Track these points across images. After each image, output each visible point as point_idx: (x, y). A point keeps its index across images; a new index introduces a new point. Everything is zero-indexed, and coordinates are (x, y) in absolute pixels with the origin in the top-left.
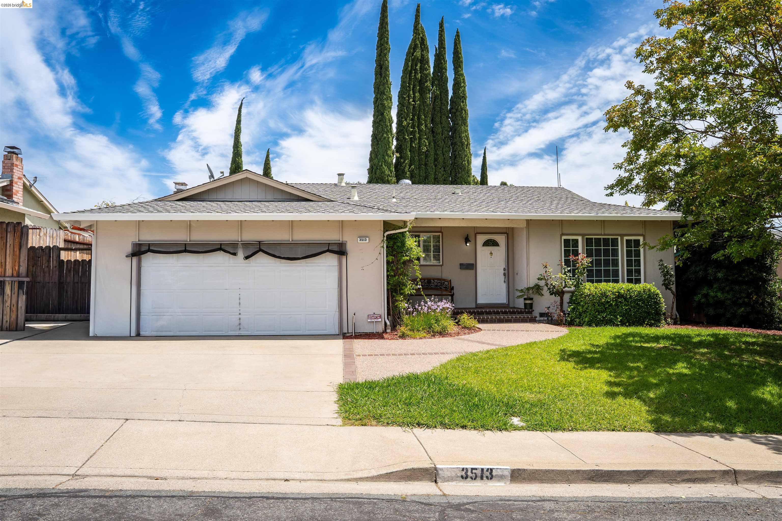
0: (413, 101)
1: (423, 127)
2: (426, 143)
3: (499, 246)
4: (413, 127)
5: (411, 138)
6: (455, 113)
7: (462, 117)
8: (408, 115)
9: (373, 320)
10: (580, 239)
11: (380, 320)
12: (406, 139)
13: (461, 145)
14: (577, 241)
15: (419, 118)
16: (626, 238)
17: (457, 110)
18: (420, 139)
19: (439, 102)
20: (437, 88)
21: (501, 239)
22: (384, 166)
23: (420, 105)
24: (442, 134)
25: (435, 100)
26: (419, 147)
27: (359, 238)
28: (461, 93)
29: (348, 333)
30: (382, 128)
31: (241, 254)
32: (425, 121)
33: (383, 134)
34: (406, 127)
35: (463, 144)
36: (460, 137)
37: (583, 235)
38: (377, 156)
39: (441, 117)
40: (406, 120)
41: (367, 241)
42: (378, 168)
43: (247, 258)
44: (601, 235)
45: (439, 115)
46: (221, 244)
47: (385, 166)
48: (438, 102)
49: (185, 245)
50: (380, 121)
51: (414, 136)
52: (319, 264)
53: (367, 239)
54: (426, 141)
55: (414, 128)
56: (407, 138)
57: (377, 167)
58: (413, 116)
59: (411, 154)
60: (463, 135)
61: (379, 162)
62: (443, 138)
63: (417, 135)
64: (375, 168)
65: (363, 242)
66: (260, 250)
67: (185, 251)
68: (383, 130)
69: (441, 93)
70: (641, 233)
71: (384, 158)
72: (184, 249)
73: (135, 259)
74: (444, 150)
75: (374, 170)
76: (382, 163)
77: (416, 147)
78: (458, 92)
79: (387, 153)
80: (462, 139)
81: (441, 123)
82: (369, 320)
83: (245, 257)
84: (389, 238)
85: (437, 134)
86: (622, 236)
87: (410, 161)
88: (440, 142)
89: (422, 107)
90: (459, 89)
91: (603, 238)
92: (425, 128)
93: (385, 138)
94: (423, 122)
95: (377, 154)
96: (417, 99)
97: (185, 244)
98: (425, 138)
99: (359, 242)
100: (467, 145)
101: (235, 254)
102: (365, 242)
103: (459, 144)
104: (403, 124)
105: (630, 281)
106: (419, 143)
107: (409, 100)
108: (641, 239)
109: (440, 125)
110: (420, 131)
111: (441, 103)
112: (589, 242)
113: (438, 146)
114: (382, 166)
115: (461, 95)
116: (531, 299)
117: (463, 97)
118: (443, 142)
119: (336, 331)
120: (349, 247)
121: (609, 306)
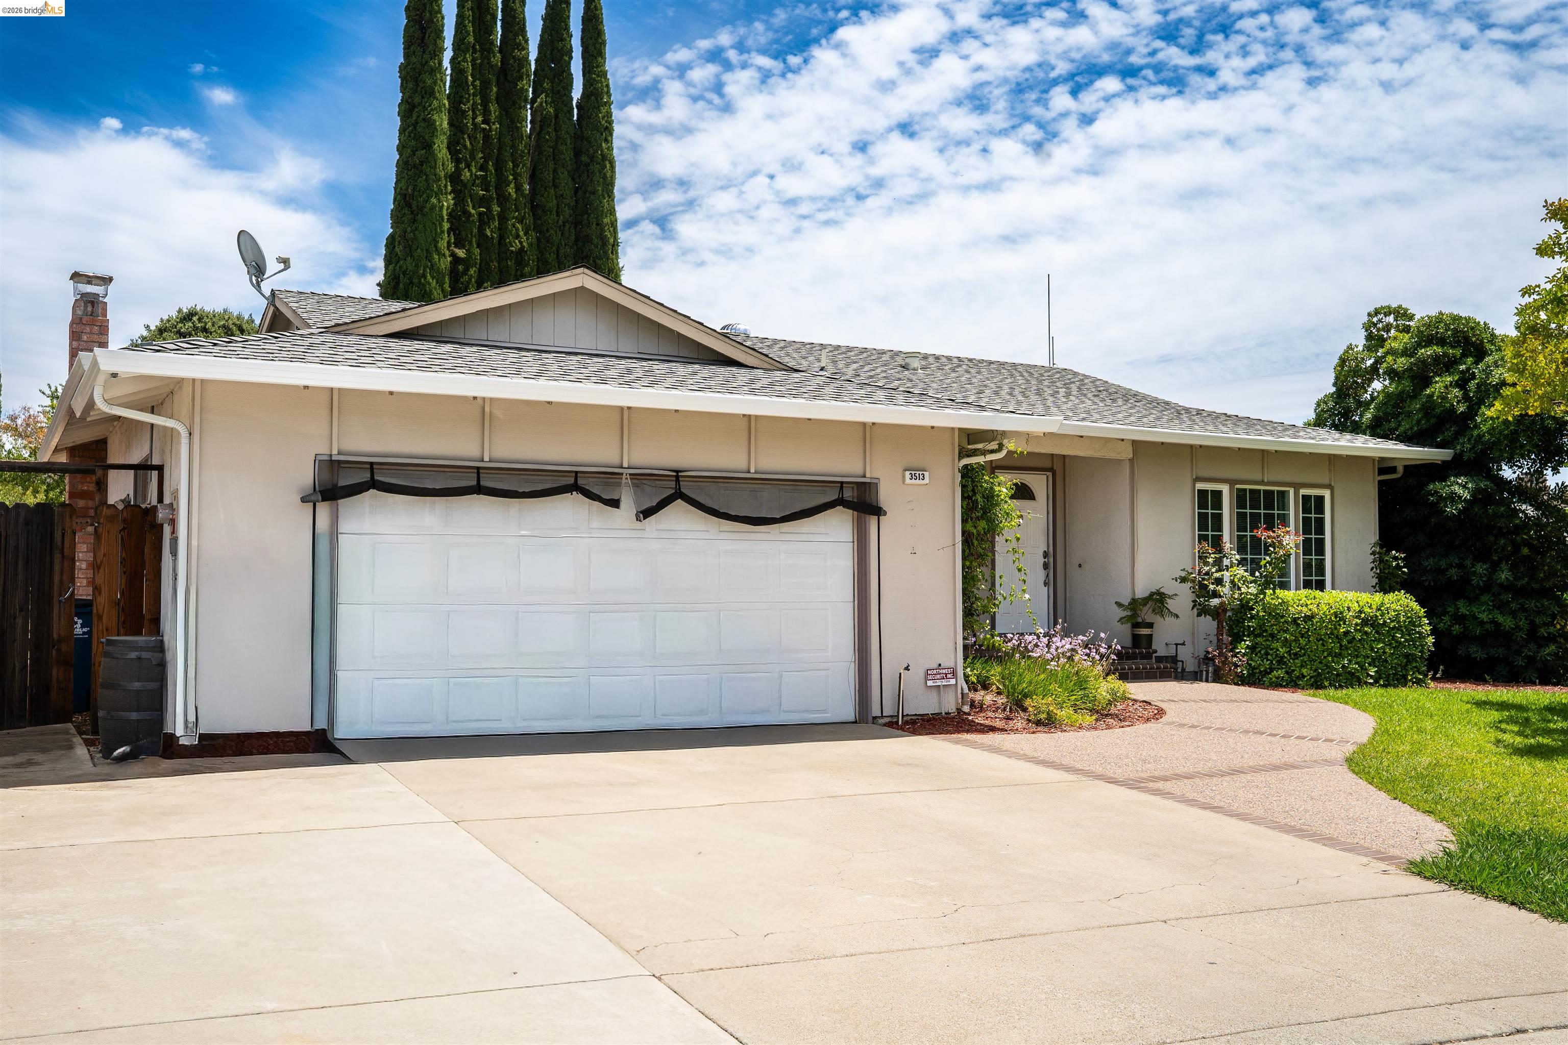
0: (484, 122)
1: (511, 189)
2: (517, 229)
3: (1034, 499)
4: (486, 186)
5: (480, 214)
6: (587, 165)
7: (605, 177)
8: (473, 157)
9: (939, 683)
10: (1225, 489)
11: (953, 682)
12: (470, 215)
13: (600, 243)
14: (1218, 495)
15: (499, 169)
16: (1303, 492)
17: (592, 158)
18: (503, 218)
19: (553, 135)
20: (549, 100)
21: (1038, 483)
22: (429, 277)
23: (501, 135)
24: (557, 212)
25: (541, 127)
26: (502, 238)
27: (907, 473)
28: (603, 118)
29: (882, 716)
30: (426, 180)
31: (628, 505)
32: (516, 176)
33: (429, 197)
34: (469, 185)
35: (604, 241)
36: (598, 224)
37: (1231, 482)
38: (410, 251)
39: (555, 171)
40: (468, 166)
41: (926, 481)
42: (415, 281)
43: (646, 513)
44: (1262, 483)
45: (551, 165)
46: (576, 472)
47: (433, 278)
48: (549, 136)
49: (478, 473)
50: (422, 163)
51: (489, 209)
52: (812, 538)
53: (927, 474)
54: (519, 226)
55: (487, 190)
56: (473, 211)
57: (410, 279)
58: (486, 159)
59: (481, 254)
60: (605, 220)
61: (417, 266)
62: (560, 222)
63: (496, 209)
64: (404, 280)
65: (917, 482)
66: (678, 495)
67: (479, 490)
68: (429, 187)
69: (556, 110)
70: (1326, 481)
71: (429, 258)
72: (474, 483)
73: (324, 510)
74: (562, 251)
75: (401, 286)
76: (424, 271)
77: (493, 238)
78: (597, 115)
79: (436, 247)
80: (602, 230)
81: (555, 186)
82: (930, 683)
83: (642, 512)
84: (967, 472)
85: (544, 211)
86: (1297, 486)
87: (480, 270)
88: (552, 232)
89: (507, 140)
90: (598, 108)
91: (1264, 491)
92: (516, 192)
93: (433, 207)
94: (511, 177)
95: (410, 247)
96: (493, 117)
97: (478, 468)
98: (516, 218)
99: (908, 481)
100: (613, 246)
101: (615, 503)
102: (921, 482)
103: (595, 241)
104: (463, 178)
105: (1307, 585)
106: (500, 229)
107: (474, 119)
108: (1327, 494)
109: (552, 191)
110: (503, 199)
111: (557, 136)
112: (1241, 498)
113: (548, 241)
114: (424, 276)
115: (603, 122)
116: (1150, 625)
117: (607, 128)
118: (559, 233)
119: (848, 712)
120: (885, 496)
121: (1350, 642)
